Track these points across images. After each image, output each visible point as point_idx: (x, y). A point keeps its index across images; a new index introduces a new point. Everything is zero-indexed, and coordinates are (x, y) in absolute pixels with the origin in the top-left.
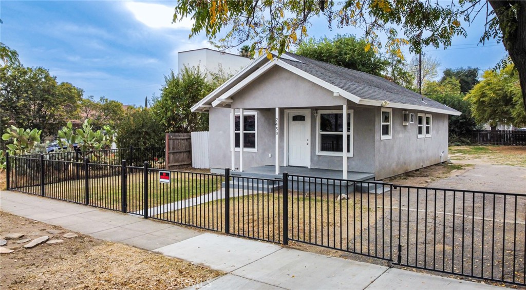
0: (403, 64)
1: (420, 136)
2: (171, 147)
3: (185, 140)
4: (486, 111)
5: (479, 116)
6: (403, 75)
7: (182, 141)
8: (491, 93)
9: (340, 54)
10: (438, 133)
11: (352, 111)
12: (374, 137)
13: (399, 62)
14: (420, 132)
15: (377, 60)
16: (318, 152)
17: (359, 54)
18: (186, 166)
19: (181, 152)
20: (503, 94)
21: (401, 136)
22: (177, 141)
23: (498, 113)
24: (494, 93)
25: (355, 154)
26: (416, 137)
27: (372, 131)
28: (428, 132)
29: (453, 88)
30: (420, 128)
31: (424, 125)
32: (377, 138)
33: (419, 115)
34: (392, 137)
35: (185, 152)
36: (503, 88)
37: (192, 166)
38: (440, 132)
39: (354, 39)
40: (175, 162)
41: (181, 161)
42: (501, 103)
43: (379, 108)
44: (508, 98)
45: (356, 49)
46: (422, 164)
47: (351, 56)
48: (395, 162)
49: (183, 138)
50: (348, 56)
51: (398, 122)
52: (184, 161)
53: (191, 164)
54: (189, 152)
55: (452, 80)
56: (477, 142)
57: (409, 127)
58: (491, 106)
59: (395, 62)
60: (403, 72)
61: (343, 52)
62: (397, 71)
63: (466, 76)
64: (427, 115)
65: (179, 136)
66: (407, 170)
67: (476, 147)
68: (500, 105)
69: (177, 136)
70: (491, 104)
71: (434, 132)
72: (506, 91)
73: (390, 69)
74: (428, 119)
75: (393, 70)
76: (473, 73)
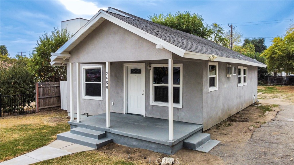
0: (222, 33)
1: (239, 85)
2: (41, 93)
3: (55, 88)
4: (275, 63)
5: (270, 67)
6: (222, 40)
7: (52, 89)
8: (279, 52)
9: (179, 24)
10: (251, 81)
11: (180, 66)
12: (202, 90)
13: (219, 31)
14: (240, 82)
15: (204, 29)
16: (152, 103)
17: (192, 24)
18: (55, 108)
19: (51, 97)
20: (288, 52)
21: (226, 87)
22: (47, 89)
23: (283, 65)
24: (281, 52)
25: (184, 105)
26: (237, 86)
27: (200, 84)
28: (245, 81)
29: (251, 50)
30: (240, 78)
31: (242, 76)
32: (205, 90)
33: (239, 67)
34: (219, 88)
35: (55, 97)
36: (287, 49)
37: (61, 108)
38: (252, 81)
39: (189, 15)
40: (45, 106)
41: (52, 105)
42: (286, 58)
43: (206, 62)
44: (290, 55)
45: (190, 21)
46: (241, 108)
47: (187, 26)
48: (221, 110)
49: (53, 86)
50: (185, 25)
51: (223, 74)
52: (54, 104)
53: (60, 107)
54: (59, 97)
55: (250, 45)
56: (268, 83)
57: (231, 78)
58: (279, 61)
59: (216, 32)
60: (222, 38)
61: (181, 23)
62: (218, 37)
63: (257, 42)
64: (245, 68)
65: (49, 85)
66: (230, 115)
67: (268, 87)
68: (285, 60)
69: (47, 85)
70: (279, 59)
71: (249, 81)
72: (289, 51)
73: (213, 36)
74: (244, 70)
75: (216, 37)
76: (261, 41)
